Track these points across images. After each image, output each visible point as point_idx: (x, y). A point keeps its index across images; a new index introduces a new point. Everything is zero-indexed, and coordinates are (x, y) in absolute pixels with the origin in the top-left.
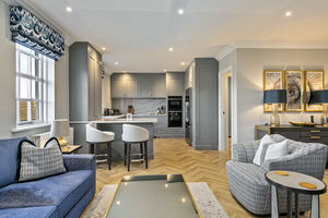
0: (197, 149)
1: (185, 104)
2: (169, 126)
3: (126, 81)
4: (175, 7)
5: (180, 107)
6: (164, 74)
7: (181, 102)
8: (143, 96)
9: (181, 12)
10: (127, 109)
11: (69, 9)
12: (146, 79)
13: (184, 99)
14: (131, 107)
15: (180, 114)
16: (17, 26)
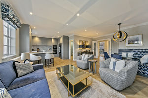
0: (64, 59)
3: (37, 39)
4: (66, 23)
5: (56, 48)
6: (52, 39)
8: (44, 45)
9: (67, 25)
10: (37, 49)
11: (31, 13)
12: (44, 40)
13: (58, 46)
14: (38, 48)
16: (7, 14)
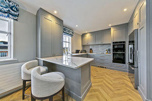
1: (128, 47)
2: (113, 62)
5: (123, 49)
7: (124, 45)
13: (127, 43)
14: (91, 49)
15: (124, 55)
